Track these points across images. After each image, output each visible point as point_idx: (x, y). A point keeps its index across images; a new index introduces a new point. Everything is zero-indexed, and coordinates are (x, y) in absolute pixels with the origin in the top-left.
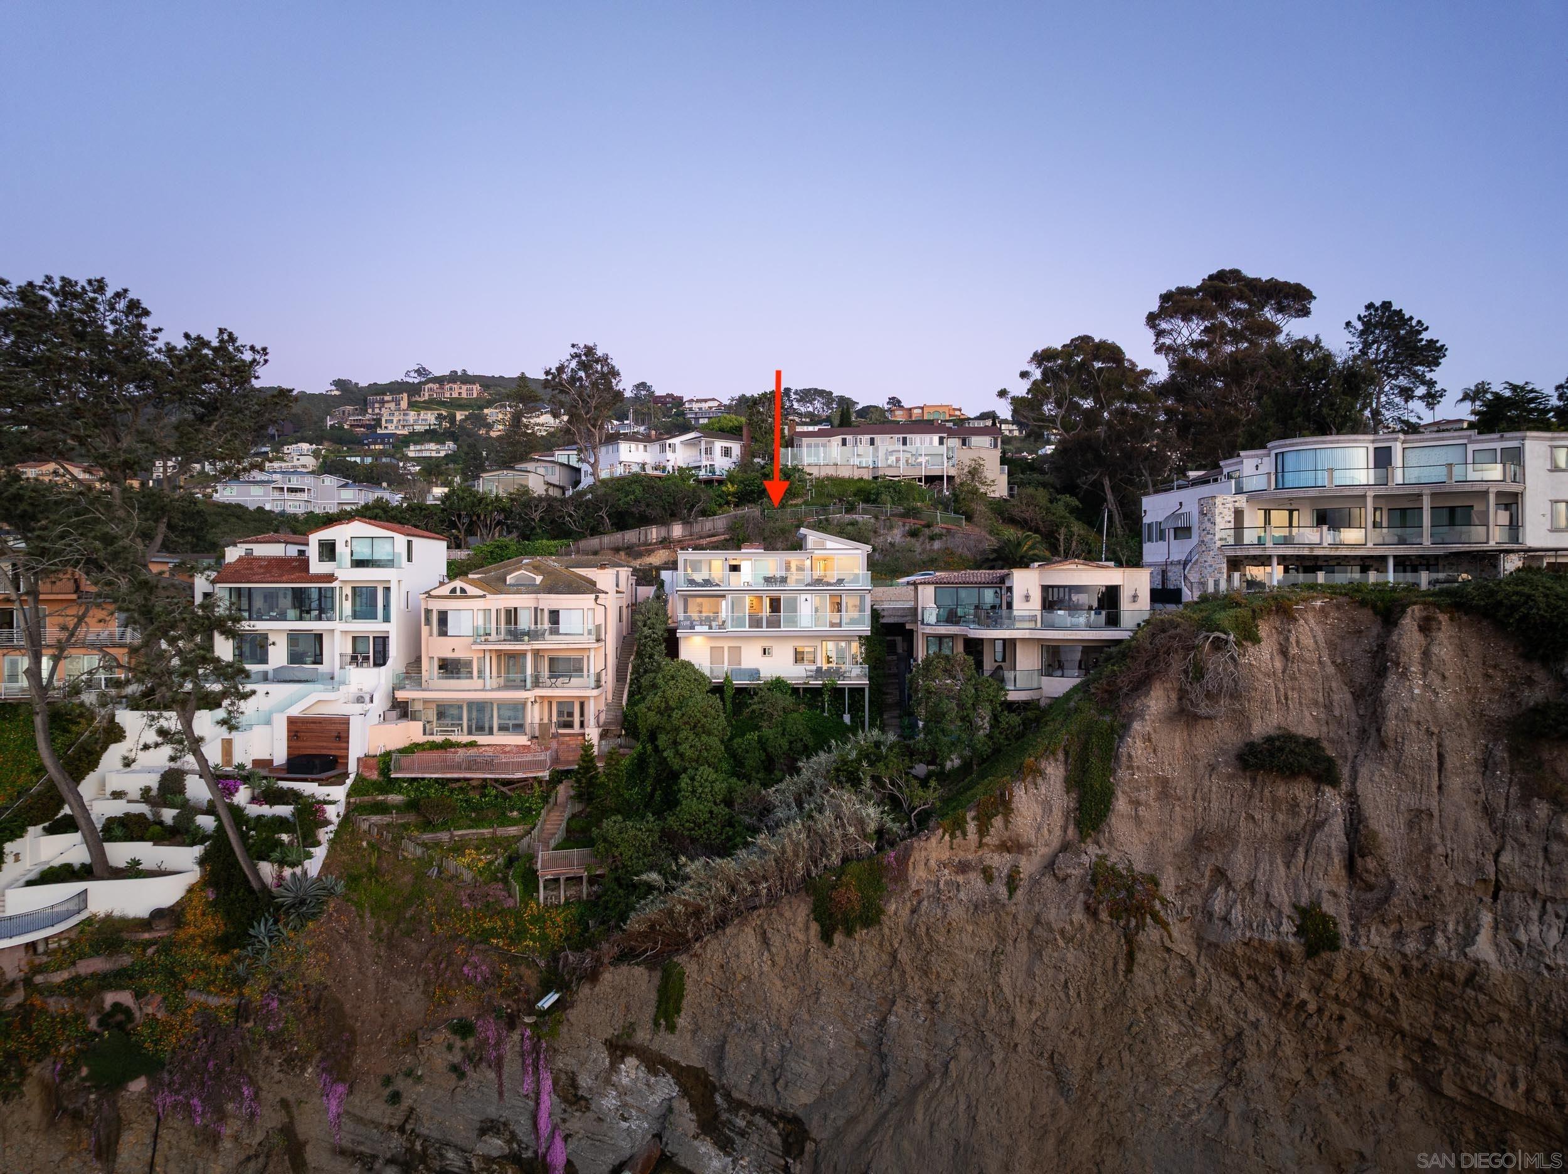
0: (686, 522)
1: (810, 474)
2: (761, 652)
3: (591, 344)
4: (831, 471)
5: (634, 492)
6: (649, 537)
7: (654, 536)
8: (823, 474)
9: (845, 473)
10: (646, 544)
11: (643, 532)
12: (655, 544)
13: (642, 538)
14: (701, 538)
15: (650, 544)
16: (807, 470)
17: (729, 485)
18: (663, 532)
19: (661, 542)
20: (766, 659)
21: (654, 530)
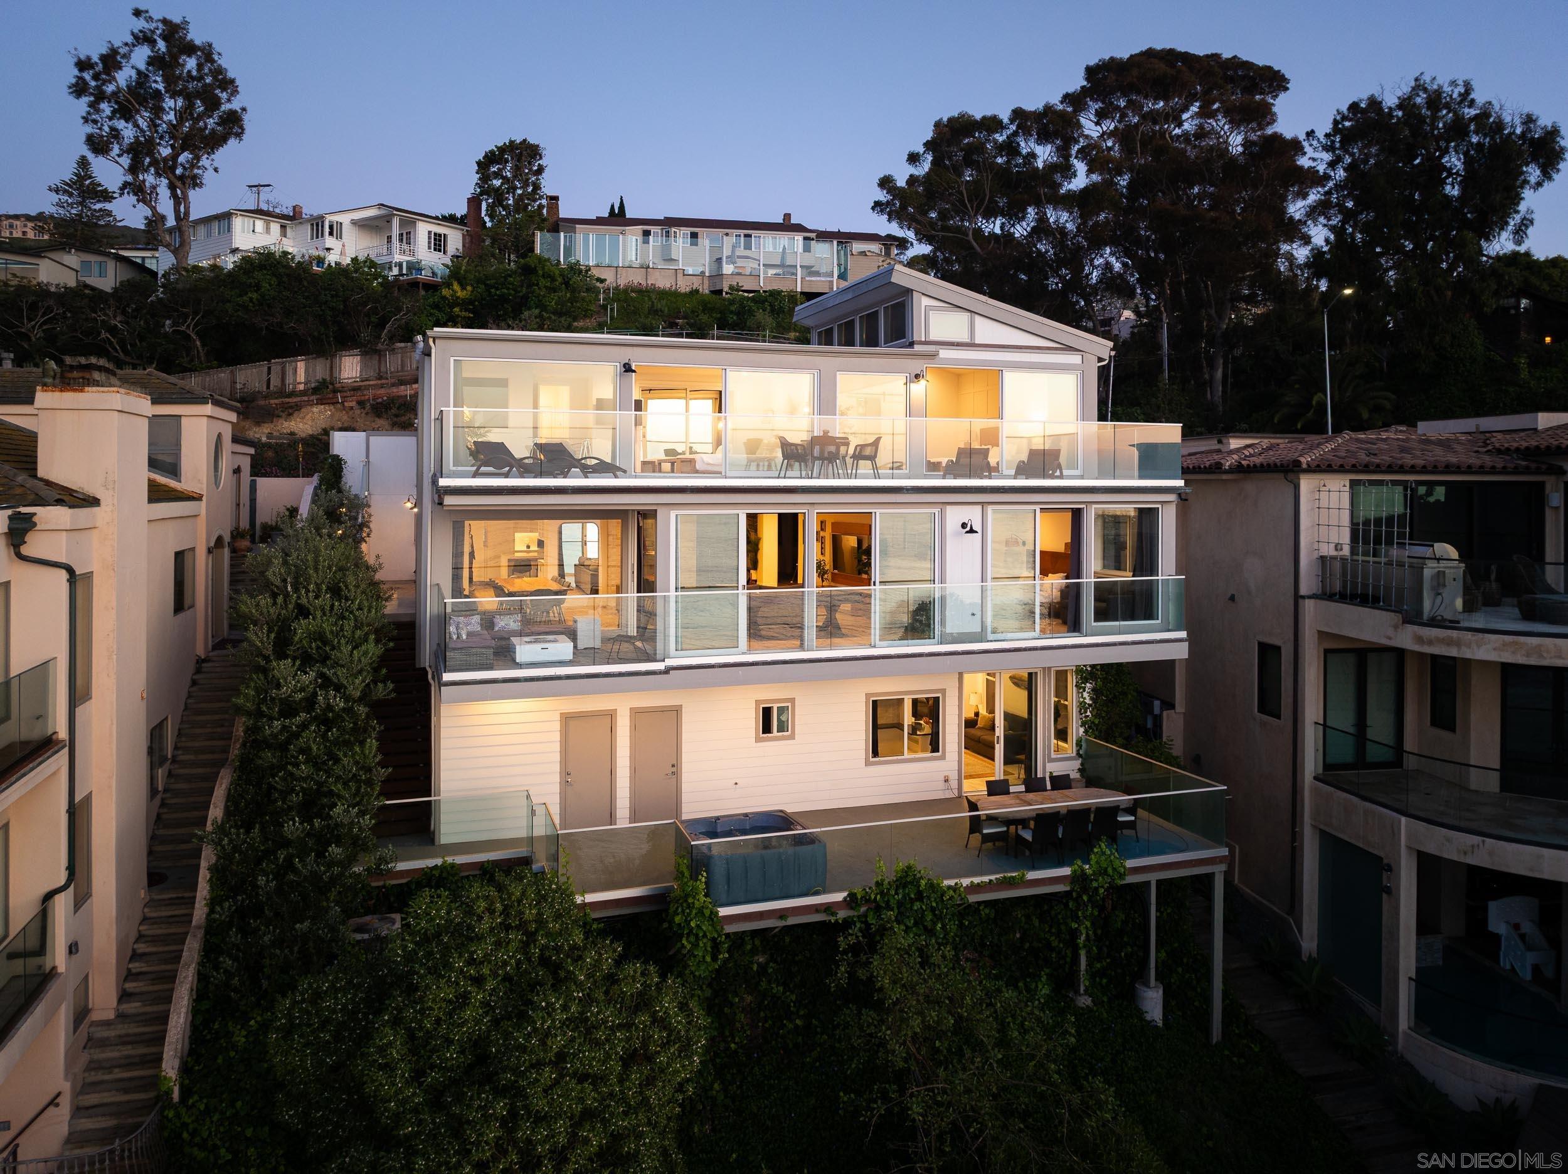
0: (369, 351)
1: (602, 281)
2: (751, 720)
3: (177, 20)
4: (637, 278)
5: (258, 287)
6: (289, 379)
7: (301, 376)
8: (622, 282)
9: (663, 282)
10: (282, 393)
11: (276, 369)
12: (303, 393)
13: (275, 382)
14: (402, 382)
15: (293, 394)
16: (595, 272)
17: (456, 286)
18: (320, 370)
19: (315, 390)
20: (775, 747)
21: (301, 366)
